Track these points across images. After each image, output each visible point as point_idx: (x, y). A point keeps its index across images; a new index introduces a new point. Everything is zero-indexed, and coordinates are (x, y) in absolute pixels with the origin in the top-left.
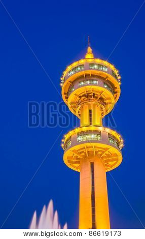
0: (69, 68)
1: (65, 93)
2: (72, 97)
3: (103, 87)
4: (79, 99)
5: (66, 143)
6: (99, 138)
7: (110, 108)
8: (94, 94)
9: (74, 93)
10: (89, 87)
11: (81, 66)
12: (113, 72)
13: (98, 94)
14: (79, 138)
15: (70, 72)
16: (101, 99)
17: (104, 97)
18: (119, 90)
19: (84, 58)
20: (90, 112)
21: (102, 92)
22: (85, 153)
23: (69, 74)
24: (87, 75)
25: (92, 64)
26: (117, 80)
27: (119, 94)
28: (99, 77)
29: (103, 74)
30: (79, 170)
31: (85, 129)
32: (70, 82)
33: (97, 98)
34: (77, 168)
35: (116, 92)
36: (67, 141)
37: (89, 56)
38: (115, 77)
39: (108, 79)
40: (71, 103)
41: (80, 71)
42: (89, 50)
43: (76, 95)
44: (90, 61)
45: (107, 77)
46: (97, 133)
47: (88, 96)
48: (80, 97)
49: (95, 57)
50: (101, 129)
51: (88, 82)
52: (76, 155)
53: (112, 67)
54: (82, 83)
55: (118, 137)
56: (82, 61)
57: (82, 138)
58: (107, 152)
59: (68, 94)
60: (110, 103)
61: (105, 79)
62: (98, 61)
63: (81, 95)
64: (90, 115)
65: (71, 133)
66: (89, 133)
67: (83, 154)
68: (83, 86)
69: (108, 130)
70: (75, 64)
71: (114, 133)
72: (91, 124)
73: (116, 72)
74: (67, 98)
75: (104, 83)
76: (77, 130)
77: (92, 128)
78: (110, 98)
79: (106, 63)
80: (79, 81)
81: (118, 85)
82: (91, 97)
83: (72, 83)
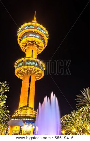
0: (26, 24)
1: (20, 37)
8: (36, 43)
9: (26, 38)
10: (34, 39)
13: (37, 43)
14: (27, 63)
17: (39, 45)
18: (46, 44)
20: (32, 51)
21: (40, 43)
22: (28, 71)
24: (35, 32)
25: (39, 27)
27: (46, 46)
28: (40, 35)
29: (42, 34)
33: (36, 45)
39: (44, 37)
40: (23, 43)
41: (31, 28)
43: (26, 40)
45: (44, 36)
47: (33, 43)
51: (34, 35)
52: (23, 70)
53: (47, 32)
54: (31, 35)
59: (22, 38)
60: (41, 49)
61: (42, 37)
64: (32, 53)
65: (23, 59)
67: (26, 71)
69: (41, 62)
70: (29, 24)
75: (42, 39)
80: (30, 33)
82: (34, 43)
83: (26, 33)
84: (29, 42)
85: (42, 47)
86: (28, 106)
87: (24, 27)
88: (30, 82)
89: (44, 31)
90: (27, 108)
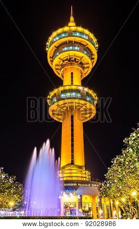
0: (54, 34)
1: (50, 57)
2: (56, 61)
3: (84, 53)
5: (52, 99)
6: (79, 95)
7: (87, 72)
8: (75, 59)
9: (59, 56)
10: (72, 53)
11: (65, 32)
12: (92, 40)
13: (79, 59)
14: (63, 96)
15: (55, 37)
16: (81, 63)
17: (83, 62)
18: (96, 57)
20: (72, 74)
21: (82, 57)
22: (67, 108)
23: (55, 40)
24: (70, 42)
25: (75, 31)
26: (95, 47)
28: (80, 44)
29: (84, 41)
30: (61, 121)
31: (67, 88)
32: (55, 46)
33: (77, 62)
34: (60, 119)
35: (94, 59)
36: (52, 97)
37: (72, 24)
38: (94, 45)
39: (87, 46)
40: (56, 65)
41: (64, 37)
42: (72, 19)
43: (60, 58)
44: (73, 28)
45: (87, 44)
46: (77, 91)
47: (71, 61)
48: (63, 61)
50: (81, 88)
51: (71, 48)
52: (59, 108)
53: (92, 36)
54: (66, 49)
55: (94, 95)
56: (66, 29)
57: (65, 95)
58: (84, 107)
59: (53, 57)
60: (88, 67)
61: (85, 46)
62: (80, 29)
63: (64, 59)
64: (72, 77)
65: (56, 91)
66: (71, 91)
67: (65, 108)
68: (67, 51)
69: (86, 89)
70: (60, 31)
71: (91, 92)
72: (72, 84)
73: (95, 40)
74: (52, 61)
75: (84, 50)
76: (61, 89)
77: (74, 87)
79: (86, 32)
80: (63, 46)
81: (95, 52)
82: (73, 61)
83: (57, 47)
84: (65, 60)
85: (88, 64)
86: (72, 163)
87: (53, 39)
88: (72, 126)
89: (87, 35)
90: (72, 167)
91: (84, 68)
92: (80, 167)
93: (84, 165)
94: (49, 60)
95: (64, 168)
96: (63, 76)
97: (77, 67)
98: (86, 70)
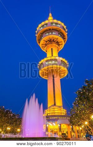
0: (40, 26)
1: (38, 40)
2: (42, 42)
3: (58, 36)
4: (45, 42)
5: (40, 66)
6: (56, 62)
7: (62, 47)
8: (53, 40)
9: (43, 39)
10: (51, 36)
11: (46, 24)
12: (63, 27)
13: (56, 39)
14: (47, 63)
15: (40, 28)
16: (57, 42)
18: (66, 37)
19: (48, 20)
20: (52, 49)
21: (58, 38)
22: (50, 70)
23: (40, 29)
24: (50, 29)
26: (66, 31)
27: (66, 39)
28: (56, 30)
29: (58, 28)
30: (47, 79)
31: (49, 58)
32: (41, 33)
33: (55, 42)
34: (46, 78)
35: (65, 38)
36: (41, 64)
37: (50, 18)
38: (65, 30)
39: (61, 31)
40: (42, 45)
41: (46, 27)
42: (50, 15)
43: (44, 40)
44: (51, 21)
46: (56, 60)
47: (51, 41)
48: (46, 42)
49: (54, 19)
50: (57, 58)
51: (50, 33)
52: (45, 71)
53: (63, 24)
55: (66, 62)
56: (47, 22)
58: (60, 70)
59: (40, 40)
60: (62, 44)
61: (59, 31)
62: (55, 21)
64: (52, 51)
65: (42, 61)
66: (51, 60)
68: (48, 35)
69: (61, 59)
70: (43, 23)
71: (64, 60)
72: (52, 56)
73: (65, 27)
74: (39, 42)
75: (59, 34)
76: (45, 59)
77: (53, 58)
78: (61, 42)
79: (59, 22)
80: (46, 33)
81: (66, 34)
84: (47, 41)
86: (55, 105)
89: (59, 24)
90: (55, 107)
91: (59, 45)
92: (60, 107)
93: (62, 105)
94: (38, 42)
95: (50, 107)
96: (46, 51)
97: (55, 45)
98: (61, 46)
